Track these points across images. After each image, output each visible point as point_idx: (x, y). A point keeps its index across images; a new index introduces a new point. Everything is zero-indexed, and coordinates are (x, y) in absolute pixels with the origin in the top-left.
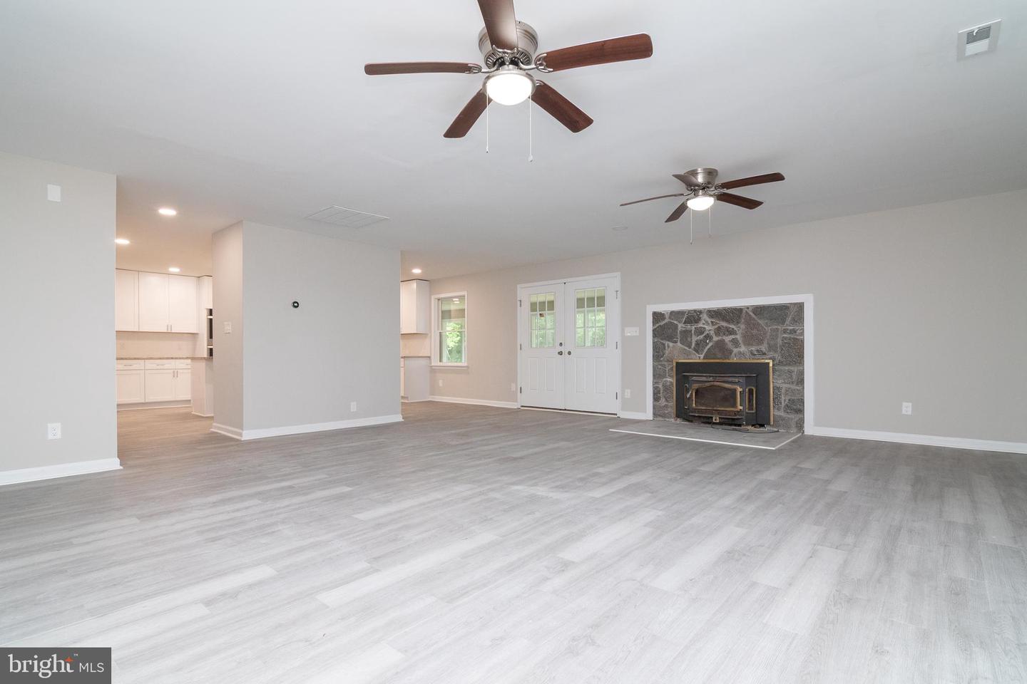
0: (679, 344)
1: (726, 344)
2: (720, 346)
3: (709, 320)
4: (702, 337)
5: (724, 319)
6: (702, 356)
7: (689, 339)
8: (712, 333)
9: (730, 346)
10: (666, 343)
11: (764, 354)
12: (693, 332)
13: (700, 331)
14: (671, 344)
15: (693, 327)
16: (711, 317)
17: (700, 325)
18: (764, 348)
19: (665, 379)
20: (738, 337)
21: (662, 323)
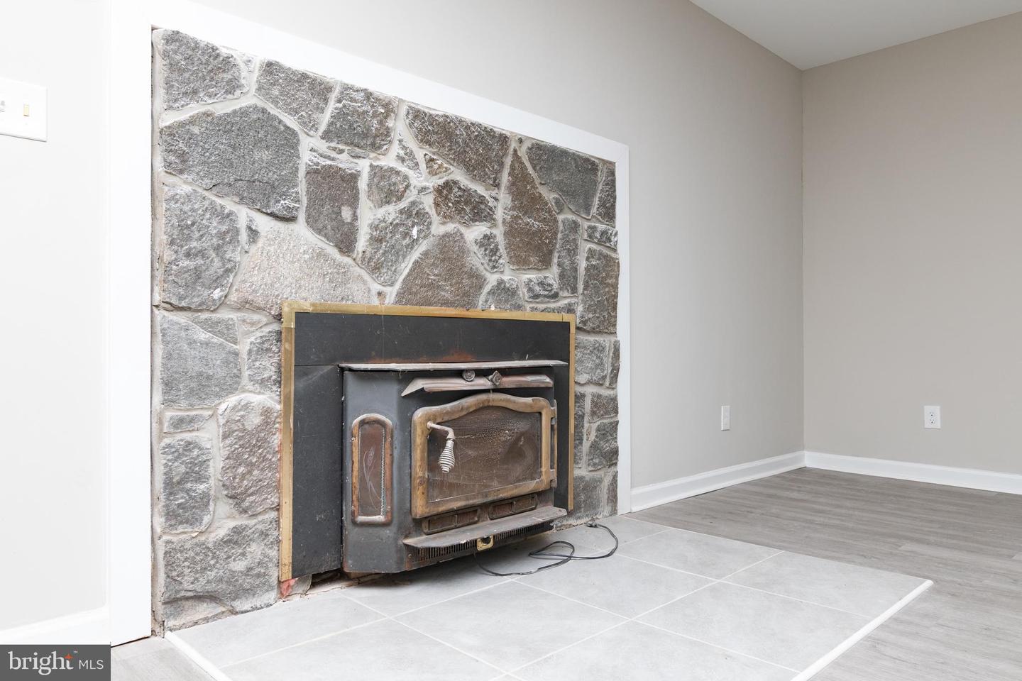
0: (301, 228)
1: (463, 251)
2: (449, 251)
3: (420, 153)
4: (391, 212)
5: (461, 159)
6: (392, 293)
7: (346, 214)
8: (428, 202)
9: (477, 259)
10: (244, 214)
11: (555, 296)
12: (363, 184)
13: (388, 186)
14: (264, 224)
15: (363, 166)
16: (424, 138)
17: (389, 160)
18: (552, 275)
19: (232, 400)
20: (499, 233)
21: (223, 107)
